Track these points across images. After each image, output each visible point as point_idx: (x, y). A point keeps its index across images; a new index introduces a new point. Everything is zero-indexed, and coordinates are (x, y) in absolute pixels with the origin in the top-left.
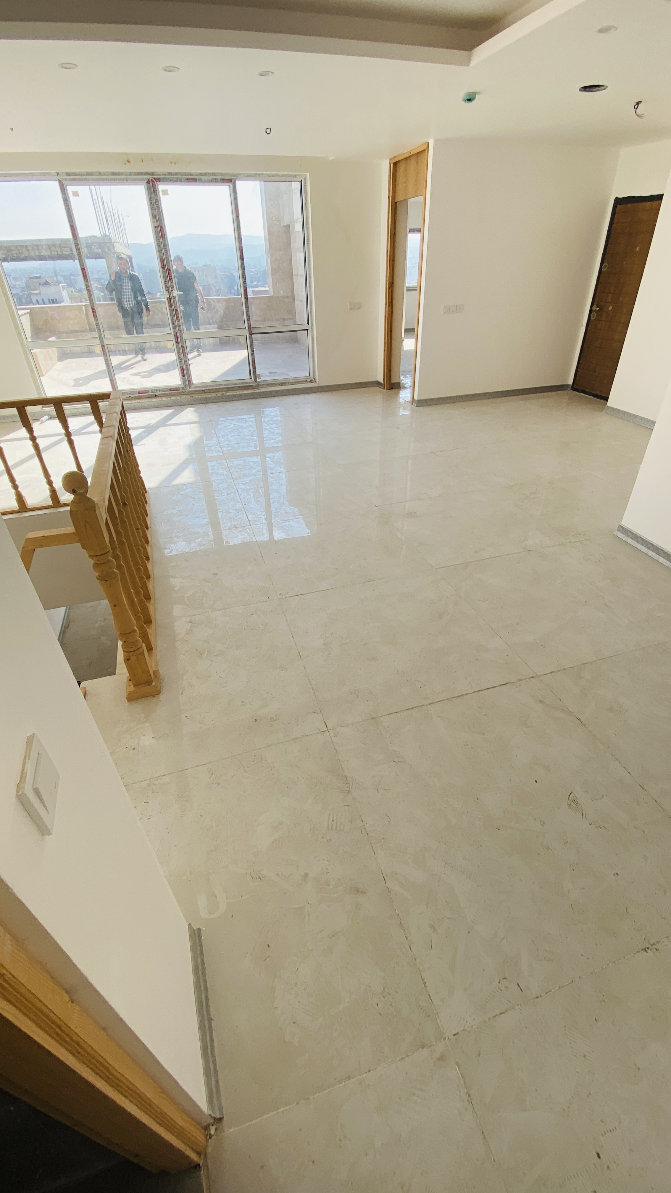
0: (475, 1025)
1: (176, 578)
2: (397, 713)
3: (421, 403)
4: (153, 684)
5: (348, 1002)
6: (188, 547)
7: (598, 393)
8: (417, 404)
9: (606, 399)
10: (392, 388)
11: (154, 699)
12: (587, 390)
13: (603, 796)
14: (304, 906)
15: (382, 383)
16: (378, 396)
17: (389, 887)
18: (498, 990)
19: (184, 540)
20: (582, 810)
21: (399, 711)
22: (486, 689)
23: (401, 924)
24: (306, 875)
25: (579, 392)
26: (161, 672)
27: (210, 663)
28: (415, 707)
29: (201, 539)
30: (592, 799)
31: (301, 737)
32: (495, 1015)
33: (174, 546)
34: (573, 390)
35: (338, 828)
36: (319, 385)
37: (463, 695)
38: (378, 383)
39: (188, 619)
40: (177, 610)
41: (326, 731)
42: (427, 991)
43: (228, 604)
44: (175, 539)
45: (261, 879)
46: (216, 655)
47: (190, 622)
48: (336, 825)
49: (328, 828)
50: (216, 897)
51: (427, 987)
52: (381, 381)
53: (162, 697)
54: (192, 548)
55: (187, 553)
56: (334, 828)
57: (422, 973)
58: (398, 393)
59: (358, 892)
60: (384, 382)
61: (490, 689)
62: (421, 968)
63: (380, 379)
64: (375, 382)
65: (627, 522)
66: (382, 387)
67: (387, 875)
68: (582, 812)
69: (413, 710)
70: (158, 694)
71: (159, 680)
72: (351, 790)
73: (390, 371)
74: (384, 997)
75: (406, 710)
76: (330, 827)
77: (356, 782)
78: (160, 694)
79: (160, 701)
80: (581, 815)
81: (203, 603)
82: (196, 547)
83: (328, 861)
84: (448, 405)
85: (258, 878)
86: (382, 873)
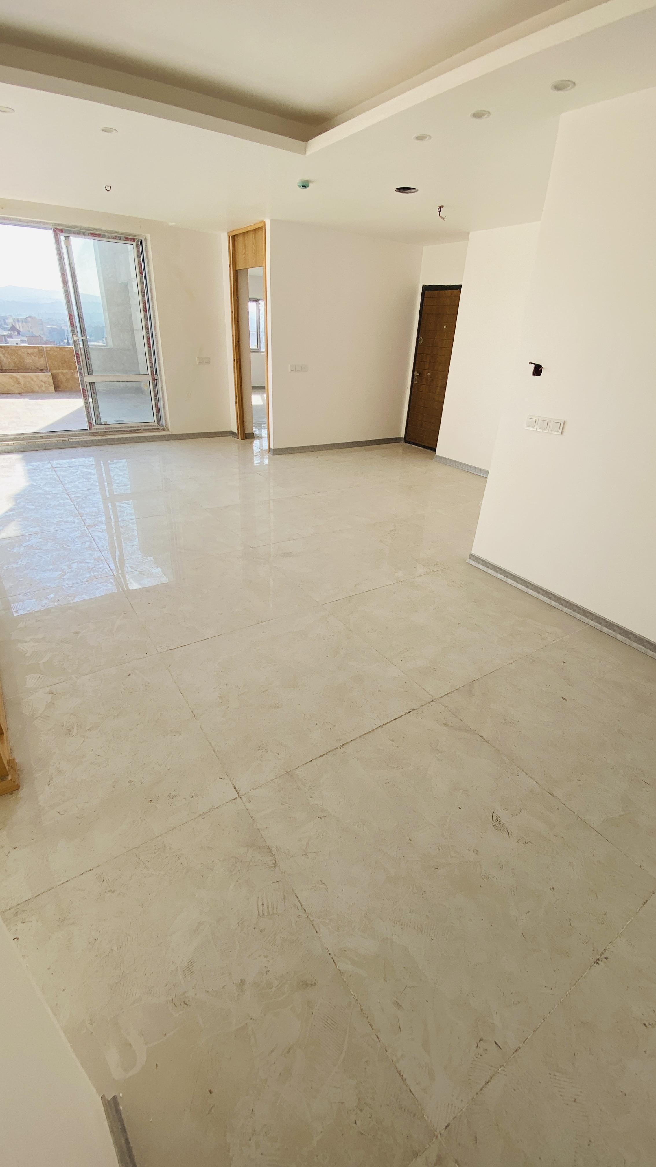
0: (464, 1108)
1: (26, 642)
2: (311, 762)
3: (277, 452)
4: (10, 777)
5: (322, 1132)
6: (38, 604)
7: (426, 445)
8: (273, 452)
9: (434, 450)
10: (246, 438)
11: (11, 797)
12: (417, 442)
13: (521, 810)
14: (246, 1024)
15: (236, 433)
16: (234, 445)
17: (340, 969)
18: (477, 1056)
19: (32, 597)
20: (507, 829)
21: (314, 760)
22: (393, 720)
23: (362, 1010)
24: (243, 982)
25: (411, 444)
26: (17, 761)
27: (83, 739)
28: (330, 751)
29: (54, 594)
30: (512, 815)
31: (209, 811)
32: (481, 1087)
33: (20, 606)
34: (406, 443)
35: (271, 913)
36: (172, 433)
37: (373, 730)
38: (232, 433)
39: (48, 689)
40: (31, 681)
41: (237, 798)
42: (407, 1085)
43: (97, 666)
44: (21, 597)
45: (186, 1004)
46: (88, 730)
47: (50, 694)
48: (268, 909)
49: (259, 915)
50: (130, 1045)
51: (405, 1080)
52: (236, 431)
53: (22, 793)
54: (43, 605)
55: (38, 612)
56: (266, 914)
57: (397, 1065)
58: (253, 442)
59: (307, 985)
60: (238, 432)
61: (398, 719)
62: (395, 1059)
63: (234, 428)
64: (229, 431)
65: (475, 551)
66: (237, 437)
67: (335, 955)
68: (507, 830)
69: (327, 756)
70: (17, 790)
71: (16, 771)
72: (277, 862)
73: (243, 422)
74: (361, 1111)
75: (321, 756)
76: (261, 914)
77: (281, 851)
78: (20, 790)
79: (21, 798)
80: (507, 833)
81: (64, 669)
82: (49, 603)
83: (266, 956)
84: (301, 454)
85: (182, 1004)
86: (330, 954)
